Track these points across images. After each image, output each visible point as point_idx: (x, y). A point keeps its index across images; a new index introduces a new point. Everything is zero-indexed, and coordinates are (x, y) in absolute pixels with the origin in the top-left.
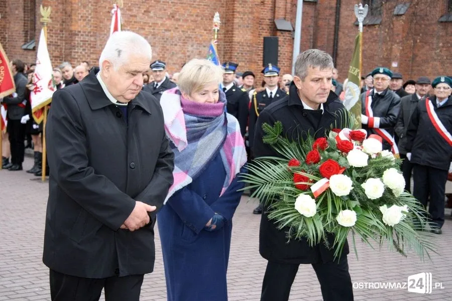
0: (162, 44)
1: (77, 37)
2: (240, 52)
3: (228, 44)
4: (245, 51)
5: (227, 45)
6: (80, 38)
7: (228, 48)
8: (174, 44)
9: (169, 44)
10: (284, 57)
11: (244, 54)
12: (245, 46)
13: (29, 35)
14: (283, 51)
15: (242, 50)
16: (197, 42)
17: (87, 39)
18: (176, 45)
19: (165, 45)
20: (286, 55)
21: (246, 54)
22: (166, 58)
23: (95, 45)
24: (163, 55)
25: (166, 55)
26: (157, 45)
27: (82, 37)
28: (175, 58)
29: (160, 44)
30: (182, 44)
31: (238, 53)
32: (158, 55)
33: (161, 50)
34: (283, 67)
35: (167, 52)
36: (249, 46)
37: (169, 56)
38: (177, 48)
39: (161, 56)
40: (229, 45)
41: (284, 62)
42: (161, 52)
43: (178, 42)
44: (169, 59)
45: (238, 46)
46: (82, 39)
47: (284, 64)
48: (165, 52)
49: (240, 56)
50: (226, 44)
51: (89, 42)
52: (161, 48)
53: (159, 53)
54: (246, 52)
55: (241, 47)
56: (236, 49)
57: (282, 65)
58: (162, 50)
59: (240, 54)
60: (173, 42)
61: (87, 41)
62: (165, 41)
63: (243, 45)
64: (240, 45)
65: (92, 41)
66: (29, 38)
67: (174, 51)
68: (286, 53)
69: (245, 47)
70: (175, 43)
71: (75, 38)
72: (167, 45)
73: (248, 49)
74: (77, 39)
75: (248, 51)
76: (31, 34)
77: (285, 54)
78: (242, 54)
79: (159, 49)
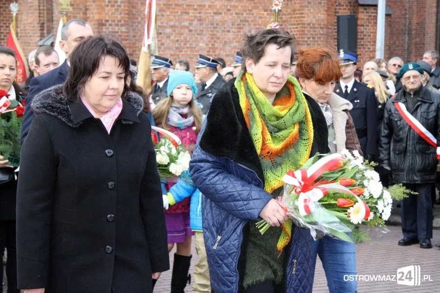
0: (211, 31)
1: (104, 27)
2: (311, 36)
3: (295, 26)
4: (317, 34)
5: (294, 28)
6: (108, 28)
7: (295, 31)
8: (226, 30)
9: (221, 31)
10: (369, 40)
11: (317, 39)
12: (317, 28)
13: (45, 29)
14: (368, 32)
15: (314, 33)
16: (255, 27)
17: (117, 30)
18: (229, 31)
19: (215, 33)
20: (372, 37)
21: (318, 38)
22: (217, 48)
23: (128, 36)
24: (213, 45)
25: (216, 45)
26: (204, 32)
27: (110, 27)
28: (228, 48)
29: (208, 31)
30: (236, 30)
31: (309, 38)
32: (207, 45)
33: (209, 39)
34: (368, 53)
35: (218, 41)
36: (322, 28)
37: (221, 46)
38: (230, 35)
39: (210, 46)
40: (297, 28)
41: (369, 46)
42: (209, 42)
43: (232, 28)
44: (221, 49)
45: (309, 29)
46: (110, 30)
47: (369, 48)
48: (215, 42)
49: (310, 41)
50: (292, 27)
51: (120, 34)
52: (210, 36)
53: (208, 43)
54: (319, 36)
55: (312, 30)
56: (306, 32)
57: (367, 50)
58: (212, 38)
59: (311, 39)
60: (224, 28)
61: (117, 32)
62: (214, 28)
63: (314, 28)
64: (311, 28)
65: (124, 32)
66: (45, 31)
67: (226, 40)
68: (372, 34)
69: (317, 30)
70: (228, 29)
71: (102, 29)
72: (217, 32)
73: (322, 32)
74: (104, 30)
75: (321, 34)
76: (48, 26)
77: (370, 36)
78: (313, 38)
79: (208, 38)
